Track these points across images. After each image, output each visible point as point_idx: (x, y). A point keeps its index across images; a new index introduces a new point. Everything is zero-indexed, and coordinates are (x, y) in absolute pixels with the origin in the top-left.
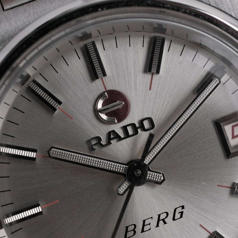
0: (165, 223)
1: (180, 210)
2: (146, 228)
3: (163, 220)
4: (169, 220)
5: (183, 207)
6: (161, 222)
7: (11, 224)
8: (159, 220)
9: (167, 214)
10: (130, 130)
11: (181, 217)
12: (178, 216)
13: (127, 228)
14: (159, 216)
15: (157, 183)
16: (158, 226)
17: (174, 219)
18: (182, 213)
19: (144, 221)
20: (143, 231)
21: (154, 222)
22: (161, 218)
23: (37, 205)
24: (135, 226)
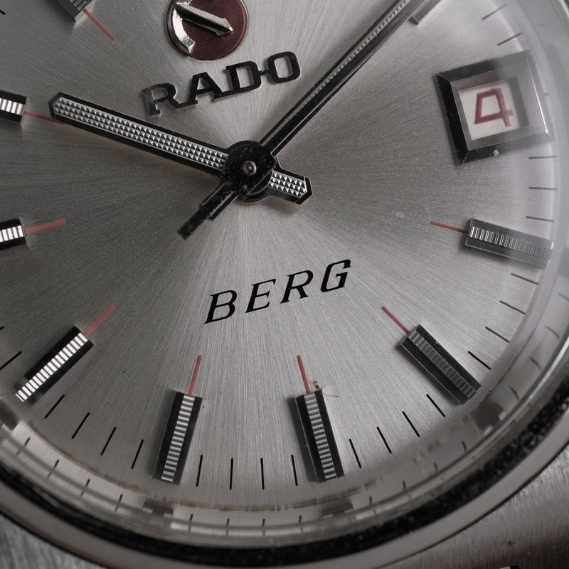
0: (303, 295)
1: (339, 269)
2: (259, 302)
3: (300, 288)
4: (313, 288)
5: (347, 263)
6: (295, 293)
8: (289, 287)
9: (310, 274)
11: (342, 284)
12: (333, 281)
13: (215, 297)
14: (292, 277)
15: (293, 199)
16: (286, 300)
17: (324, 289)
18: (343, 277)
19: (256, 287)
20: (251, 308)
21: (278, 291)
22: (296, 282)
23: (14, 223)
24: (234, 295)
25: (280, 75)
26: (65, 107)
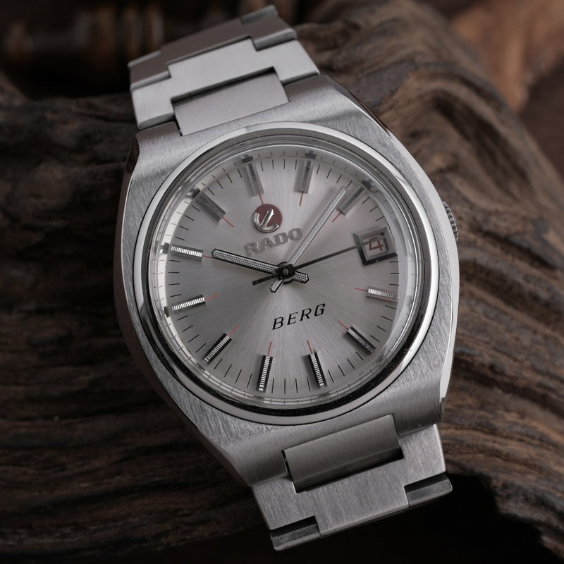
0: (308, 317)
1: (321, 307)
2: (292, 321)
3: (307, 315)
4: (310, 315)
5: (324, 305)
6: (305, 317)
7: (180, 310)
8: (303, 315)
9: (310, 310)
10: (281, 238)
11: (322, 313)
12: (319, 312)
13: (276, 320)
14: (303, 311)
15: (302, 282)
16: (302, 320)
17: (316, 315)
18: (323, 310)
19: (290, 315)
20: (289, 324)
21: (299, 317)
22: (305, 313)
23: (201, 296)
24: (283, 319)
25: (295, 236)
26: (217, 254)
